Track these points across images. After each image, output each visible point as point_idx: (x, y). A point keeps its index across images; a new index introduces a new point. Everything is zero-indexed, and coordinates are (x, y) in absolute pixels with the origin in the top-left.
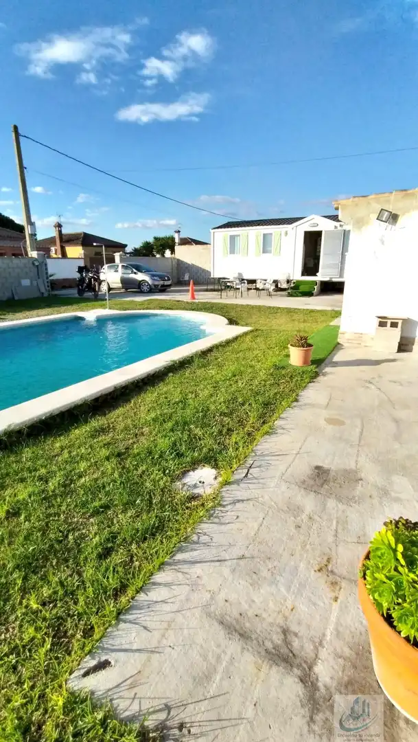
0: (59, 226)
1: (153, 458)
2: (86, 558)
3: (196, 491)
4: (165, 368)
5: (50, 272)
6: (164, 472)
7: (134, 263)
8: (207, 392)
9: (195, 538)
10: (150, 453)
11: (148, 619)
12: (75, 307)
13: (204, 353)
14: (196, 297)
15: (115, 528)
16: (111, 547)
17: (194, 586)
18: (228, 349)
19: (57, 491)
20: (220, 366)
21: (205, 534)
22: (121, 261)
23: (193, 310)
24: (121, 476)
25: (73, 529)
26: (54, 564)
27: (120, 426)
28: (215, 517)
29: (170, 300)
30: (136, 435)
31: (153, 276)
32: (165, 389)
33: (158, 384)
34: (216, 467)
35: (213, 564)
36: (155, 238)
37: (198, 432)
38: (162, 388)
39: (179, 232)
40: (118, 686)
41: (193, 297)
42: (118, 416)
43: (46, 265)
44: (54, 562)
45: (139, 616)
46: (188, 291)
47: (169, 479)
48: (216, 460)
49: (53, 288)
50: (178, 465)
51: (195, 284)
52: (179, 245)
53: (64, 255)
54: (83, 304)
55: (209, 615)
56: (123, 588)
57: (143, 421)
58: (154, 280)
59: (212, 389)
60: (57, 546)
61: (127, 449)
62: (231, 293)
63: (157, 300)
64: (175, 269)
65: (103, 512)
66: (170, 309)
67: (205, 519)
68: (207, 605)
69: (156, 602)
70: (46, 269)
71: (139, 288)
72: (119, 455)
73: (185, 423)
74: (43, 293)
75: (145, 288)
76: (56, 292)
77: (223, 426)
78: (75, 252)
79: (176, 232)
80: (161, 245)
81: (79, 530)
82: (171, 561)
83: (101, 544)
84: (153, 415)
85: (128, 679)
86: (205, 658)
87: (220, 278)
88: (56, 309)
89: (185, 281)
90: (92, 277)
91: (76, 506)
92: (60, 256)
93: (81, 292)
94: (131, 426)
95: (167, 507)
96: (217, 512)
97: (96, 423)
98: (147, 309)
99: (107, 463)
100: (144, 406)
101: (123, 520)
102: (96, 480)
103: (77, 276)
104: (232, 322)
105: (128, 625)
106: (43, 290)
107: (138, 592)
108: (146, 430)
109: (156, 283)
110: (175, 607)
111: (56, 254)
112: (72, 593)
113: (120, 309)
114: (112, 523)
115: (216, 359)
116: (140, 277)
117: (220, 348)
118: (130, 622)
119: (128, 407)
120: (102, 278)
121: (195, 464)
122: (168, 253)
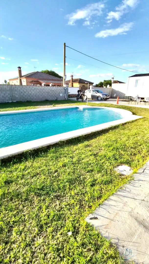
0: (72, 76)
1: (106, 158)
2: (87, 185)
3: (123, 173)
4: (109, 128)
5: (69, 92)
6: (111, 164)
7: (96, 90)
8: (125, 138)
9: (124, 189)
10: (105, 156)
11: (109, 209)
12: (76, 104)
13: (123, 124)
14: (119, 103)
15: (95, 178)
16: (94, 184)
17: (125, 204)
18: (132, 124)
19: (76, 162)
20: (130, 130)
21: (128, 188)
22: (92, 89)
23: (118, 108)
24: (96, 162)
25: (82, 175)
26: (77, 184)
27: (94, 145)
28: (131, 184)
29: (108, 104)
30: (100, 149)
31: (103, 94)
32: (109, 135)
33: (106, 133)
34: (130, 166)
35: (131, 199)
36: (104, 81)
37: (123, 153)
38: (107, 135)
39: (113, 78)
40: (101, 226)
41: (118, 103)
42: (93, 142)
43: (68, 89)
44: (77, 183)
45: (106, 208)
46: (116, 101)
47: (113, 167)
48: (130, 164)
49: (69, 97)
50: (116, 162)
51: (119, 98)
52: (113, 83)
53: (72, 86)
54: (78, 103)
55: (131, 215)
56: (99, 197)
57: (102, 145)
58: (103, 96)
59: (127, 138)
60: (77, 179)
61: (97, 153)
62: (133, 102)
63: (103, 103)
64: (110, 92)
65: (91, 172)
66: (109, 107)
67: (128, 183)
68: (130, 212)
69: (112, 205)
70: (68, 91)
71: (97, 98)
72: (94, 155)
73: (117, 148)
74: (66, 99)
75: (100, 99)
76: (70, 99)
77: (132, 152)
78: (77, 85)
79: (112, 78)
80: (106, 83)
81: (84, 176)
82: (116, 194)
83: (91, 182)
84: (105, 144)
85: (104, 225)
86: (131, 229)
87: (129, 97)
88: (70, 104)
89: (114, 97)
90: (82, 94)
91: (82, 168)
92: (71, 86)
93: (77, 99)
94: (98, 146)
95: (113, 176)
96: (132, 182)
97: (86, 143)
98: (100, 106)
99: (91, 157)
100: (101, 140)
101: (98, 176)
102: (88, 161)
103: (77, 93)
104: (134, 114)
105: (102, 209)
106: (66, 97)
107: (105, 200)
108: (103, 148)
109: (104, 97)
110: (119, 209)
111: (70, 86)
112: (84, 194)
113: (91, 106)
114: (94, 176)
115: (128, 127)
116: (98, 94)
117: (130, 123)
118: (103, 208)
119: (96, 139)
120: (85, 95)
121: (122, 163)
122: (108, 86)
